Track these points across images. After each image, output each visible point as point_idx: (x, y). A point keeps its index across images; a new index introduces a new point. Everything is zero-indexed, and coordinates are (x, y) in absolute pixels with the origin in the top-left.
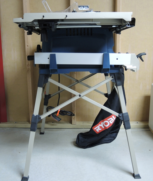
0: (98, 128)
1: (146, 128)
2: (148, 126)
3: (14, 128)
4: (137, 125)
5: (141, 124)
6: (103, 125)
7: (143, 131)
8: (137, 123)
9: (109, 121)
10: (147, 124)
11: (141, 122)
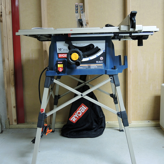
0: (73, 118)
1: (158, 127)
2: (159, 124)
3: (31, 129)
4: (148, 124)
5: (152, 123)
6: (77, 115)
7: (155, 129)
8: (149, 122)
9: (80, 110)
10: (158, 123)
11: (152, 121)
